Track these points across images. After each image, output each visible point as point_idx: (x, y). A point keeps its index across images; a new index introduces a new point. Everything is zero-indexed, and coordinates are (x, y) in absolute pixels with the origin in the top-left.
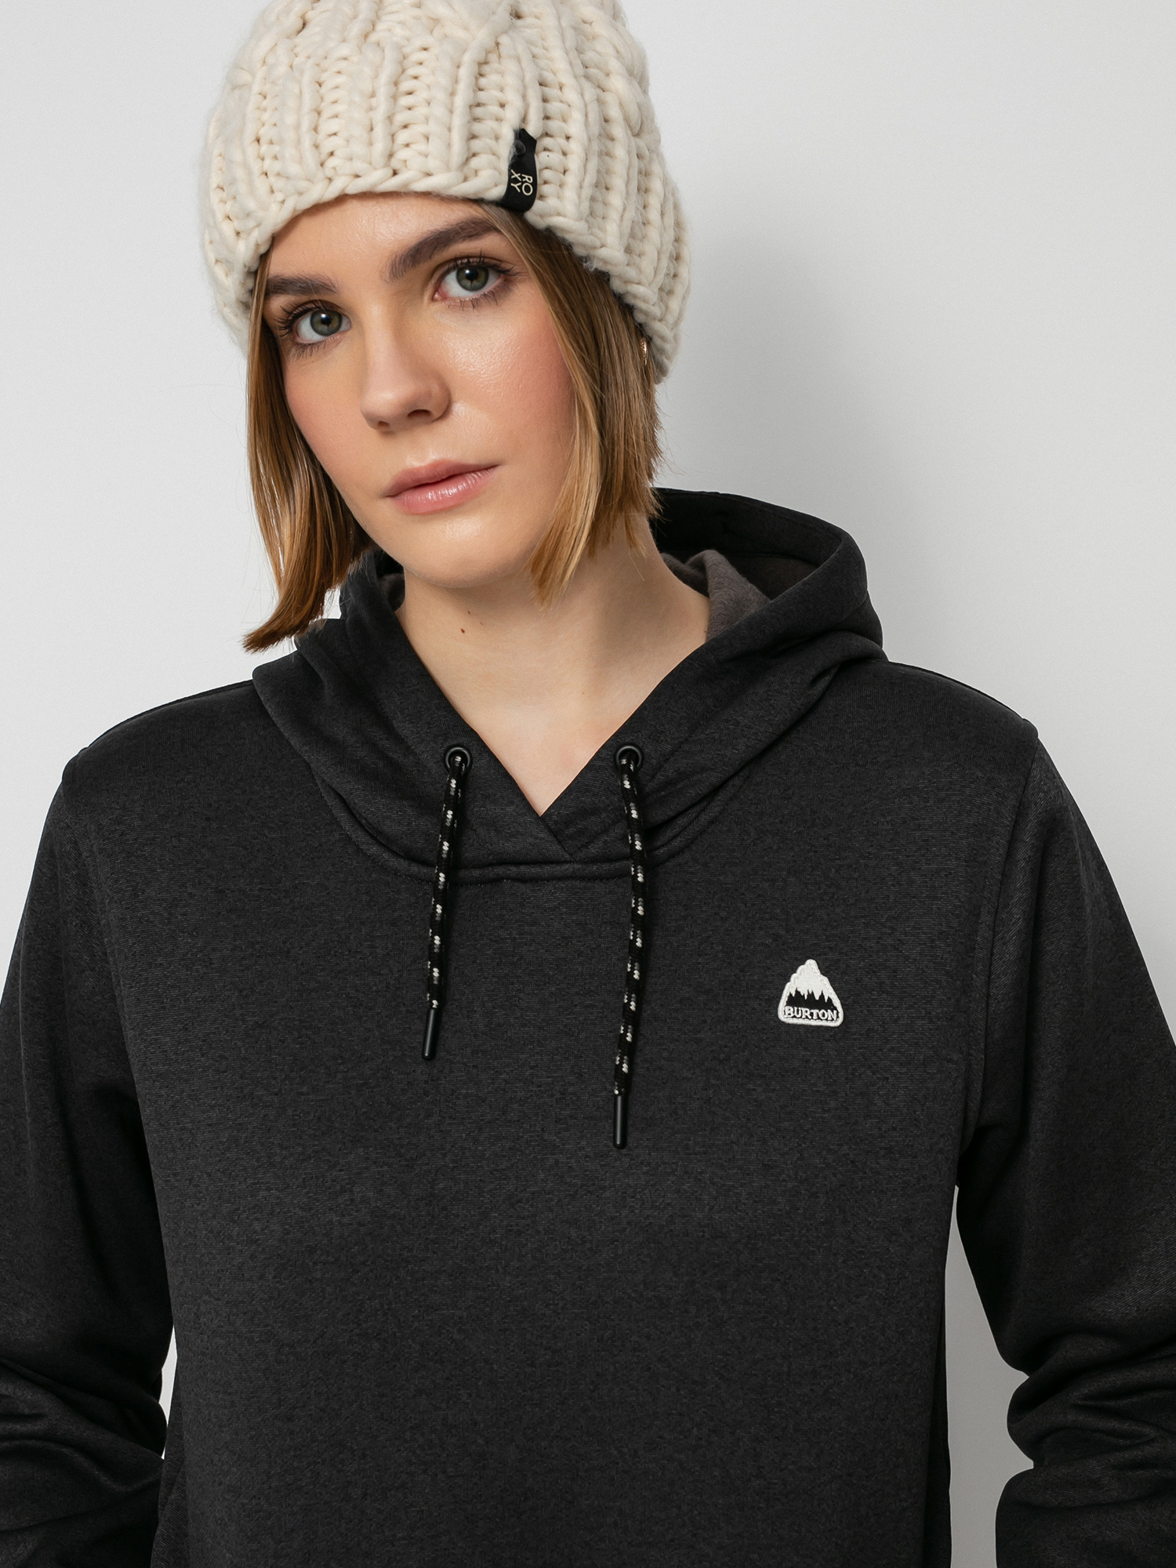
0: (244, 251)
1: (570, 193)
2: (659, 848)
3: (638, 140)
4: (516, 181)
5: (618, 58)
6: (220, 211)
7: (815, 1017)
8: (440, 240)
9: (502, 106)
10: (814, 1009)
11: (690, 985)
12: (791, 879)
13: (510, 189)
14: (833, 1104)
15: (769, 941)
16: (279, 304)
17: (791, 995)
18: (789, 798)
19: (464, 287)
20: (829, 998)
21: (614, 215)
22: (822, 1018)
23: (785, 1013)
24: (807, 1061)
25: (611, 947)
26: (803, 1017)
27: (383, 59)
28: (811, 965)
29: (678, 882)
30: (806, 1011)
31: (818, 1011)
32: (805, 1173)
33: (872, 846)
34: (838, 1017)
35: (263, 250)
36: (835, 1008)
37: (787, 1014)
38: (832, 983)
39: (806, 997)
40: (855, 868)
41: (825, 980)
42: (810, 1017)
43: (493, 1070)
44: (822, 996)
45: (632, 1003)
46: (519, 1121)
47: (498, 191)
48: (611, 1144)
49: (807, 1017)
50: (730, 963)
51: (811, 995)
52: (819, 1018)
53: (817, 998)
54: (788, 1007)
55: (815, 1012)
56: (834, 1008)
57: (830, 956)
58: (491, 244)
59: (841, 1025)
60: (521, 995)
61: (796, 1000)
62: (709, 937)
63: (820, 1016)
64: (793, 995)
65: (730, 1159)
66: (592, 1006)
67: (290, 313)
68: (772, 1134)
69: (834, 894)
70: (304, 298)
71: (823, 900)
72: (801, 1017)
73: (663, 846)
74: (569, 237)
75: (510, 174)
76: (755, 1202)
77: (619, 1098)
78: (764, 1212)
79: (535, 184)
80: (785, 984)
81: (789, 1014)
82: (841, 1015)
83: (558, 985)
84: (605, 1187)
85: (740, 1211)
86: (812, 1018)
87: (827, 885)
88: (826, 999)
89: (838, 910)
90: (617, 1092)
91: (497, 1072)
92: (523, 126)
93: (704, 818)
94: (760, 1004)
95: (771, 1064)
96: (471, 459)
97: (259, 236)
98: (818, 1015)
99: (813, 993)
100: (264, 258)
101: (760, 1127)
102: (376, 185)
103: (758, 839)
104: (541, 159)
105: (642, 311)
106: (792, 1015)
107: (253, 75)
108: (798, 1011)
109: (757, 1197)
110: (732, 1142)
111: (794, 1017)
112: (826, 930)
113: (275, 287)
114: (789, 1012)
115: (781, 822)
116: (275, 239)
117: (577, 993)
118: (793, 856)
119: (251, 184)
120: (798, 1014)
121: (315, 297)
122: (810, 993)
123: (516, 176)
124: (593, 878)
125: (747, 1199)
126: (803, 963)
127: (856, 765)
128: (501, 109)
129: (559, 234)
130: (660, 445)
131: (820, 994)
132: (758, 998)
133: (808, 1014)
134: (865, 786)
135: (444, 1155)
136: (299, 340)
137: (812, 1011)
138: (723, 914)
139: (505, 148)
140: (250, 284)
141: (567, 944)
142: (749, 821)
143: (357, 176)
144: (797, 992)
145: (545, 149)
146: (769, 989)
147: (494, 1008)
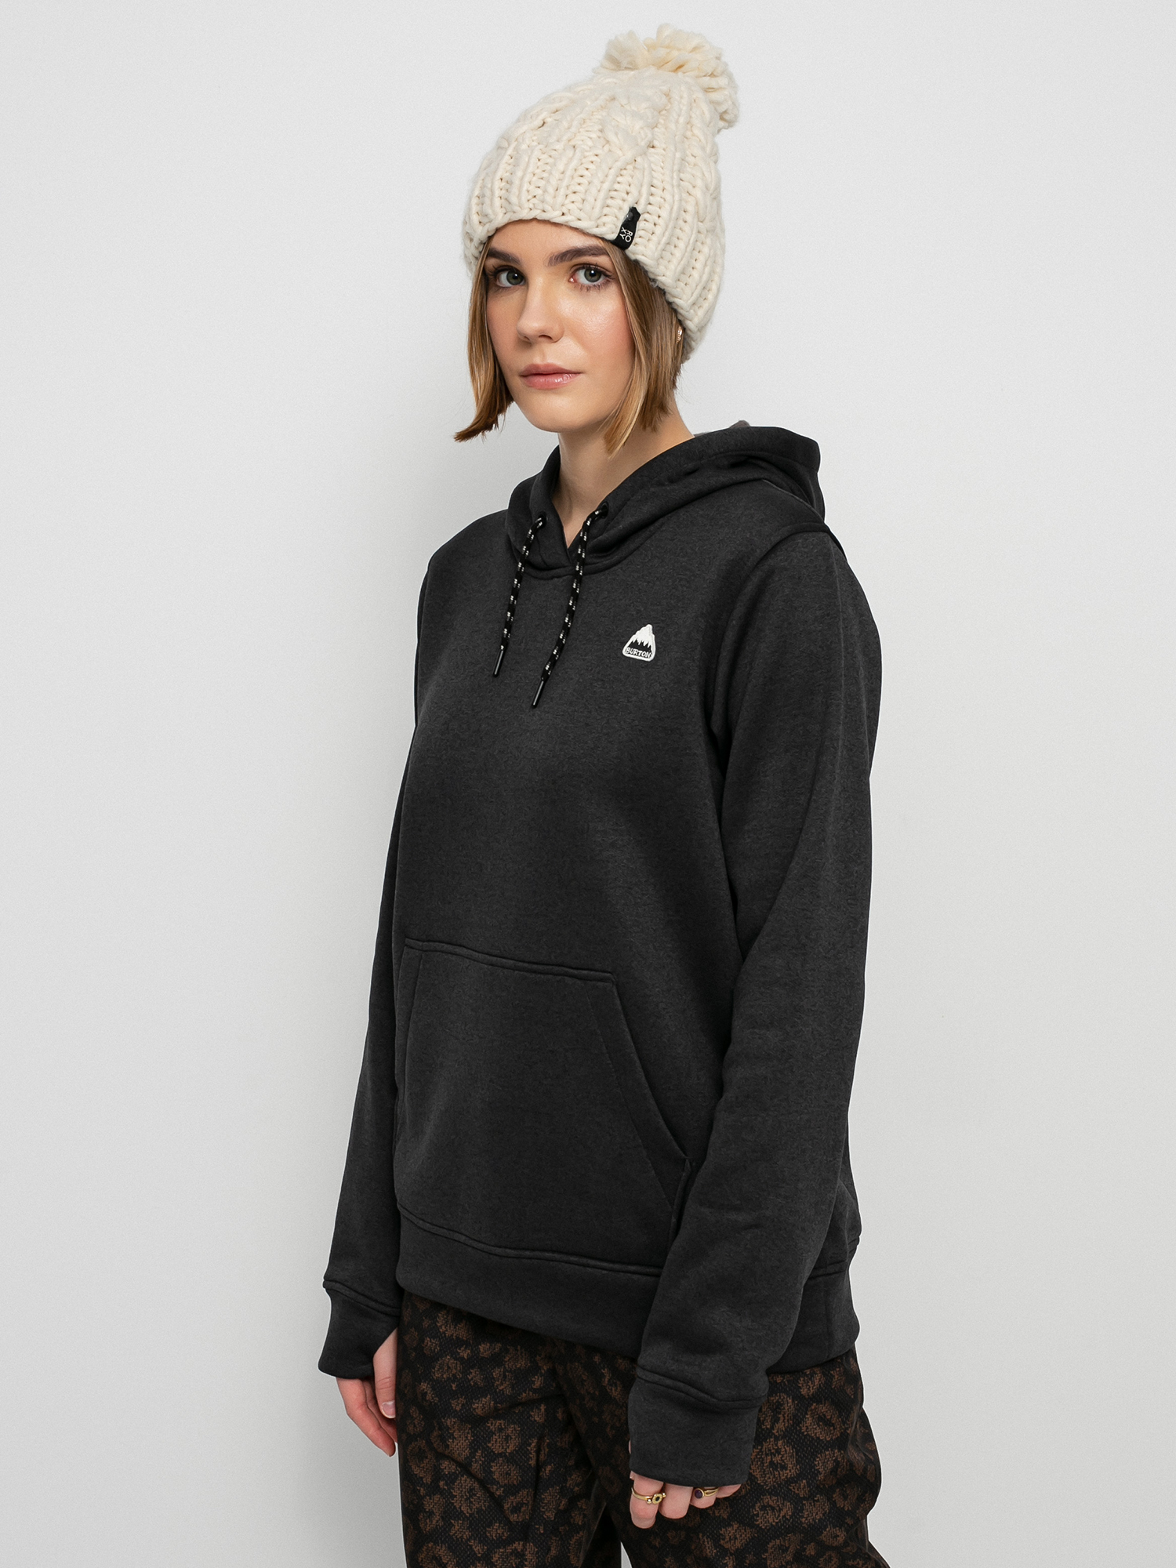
0: (481, 233)
1: (652, 245)
3: (700, 224)
4: (623, 233)
5: (702, 179)
6: (475, 209)
8: (578, 252)
9: (628, 193)
13: (619, 236)
16: (492, 262)
19: (587, 279)
21: (675, 261)
23: (626, 651)
27: (574, 155)
35: (490, 234)
44: (647, 645)
47: (613, 236)
58: (603, 261)
61: (634, 645)
67: (496, 269)
70: (504, 263)
74: (646, 268)
75: (621, 229)
79: (633, 237)
92: (635, 206)
96: (567, 367)
97: (490, 228)
100: (490, 238)
102: (553, 218)
104: (640, 224)
105: (680, 314)
107: (509, 145)
113: (492, 253)
116: (498, 230)
119: (492, 200)
121: (509, 264)
123: (624, 231)
128: (626, 195)
129: (641, 264)
130: (677, 384)
136: (498, 283)
139: (623, 215)
140: (481, 248)
143: (544, 211)
145: (645, 220)
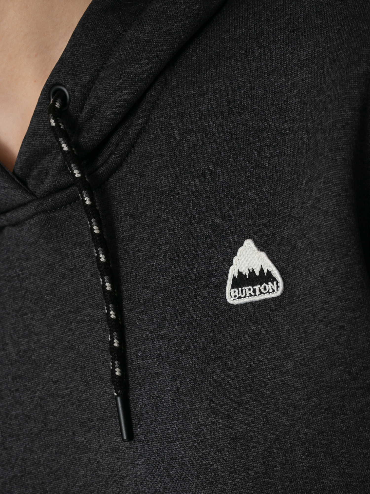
2: (98, 168)
7: (258, 293)
10: (256, 285)
11: (149, 287)
12: (219, 170)
14: (290, 366)
15: (208, 232)
17: (234, 277)
18: (204, 94)
20: (268, 271)
22: (264, 292)
24: (258, 334)
25: (84, 266)
26: (248, 295)
28: (249, 244)
29: (123, 195)
30: (250, 290)
31: (259, 286)
32: (274, 434)
33: (286, 122)
34: (278, 287)
36: (275, 279)
37: (233, 297)
38: (270, 256)
39: (248, 276)
40: (275, 146)
41: (263, 255)
42: (253, 294)
43: (30, 390)
45: (112, 312)
46: (56, 429)
48: (120, 440)
49: (251, 295)
50: (178, 260)
51: (252, 273)
52: (261, 293)
53: (257, 273)
54: (234, 290)
55: (257, 287)
56: (273, 279)
57: (266, 232)
59: (282, 294)
60: (34, 322)
62: (157, 240)
63: (262, 290)
64: (237, 277)
65: (202, 441)
66: (82, 321)
68: (235, 409)
69: (259, 174)
71: (250, 182)
72: (245, 296)
73: (102, 166)
76: (231, 473)
77: (119, 399)
78: (241, 479)
80: (228, 269)
81: (235, 296)
82: (281, 284)
83: (55, 307)
84: (123, 476)
85: (220, 483)
86: (255, 295)
87: (252, 167)
88: (266, 272)
89: (265, 189)
90: (115, 394)
91: (33, 391)
93: (132, 132)
94: (210, 292)
95: (226, 345)
98: (260, 290)
99: (253, 270)
101: (223, 405)
103: (182, 140)
106: (238, 296)
108: (242, 290)
109: (231, 468)
110: (202, 425)
111: (240, 297)
112: (258, 209)
114: (234, 295)
115: (200, 118)
117: (70, 312)
118: (217, 148)
120: (242, 293)
122: (251, 271)
124: (54, 209)
125: (223, 472)
126: (241, 244)
127: (260, 47)
131: (259, 269)
132: (207, 286)
133: (251, 292)
134: (271, 66)
135: (13, 468)
137: (254, 287)
138: (165, 216)
141: (53, 270)
142: (172, 124)
144: (240, 273)
146: (216, 276)
147: (19, 338)
